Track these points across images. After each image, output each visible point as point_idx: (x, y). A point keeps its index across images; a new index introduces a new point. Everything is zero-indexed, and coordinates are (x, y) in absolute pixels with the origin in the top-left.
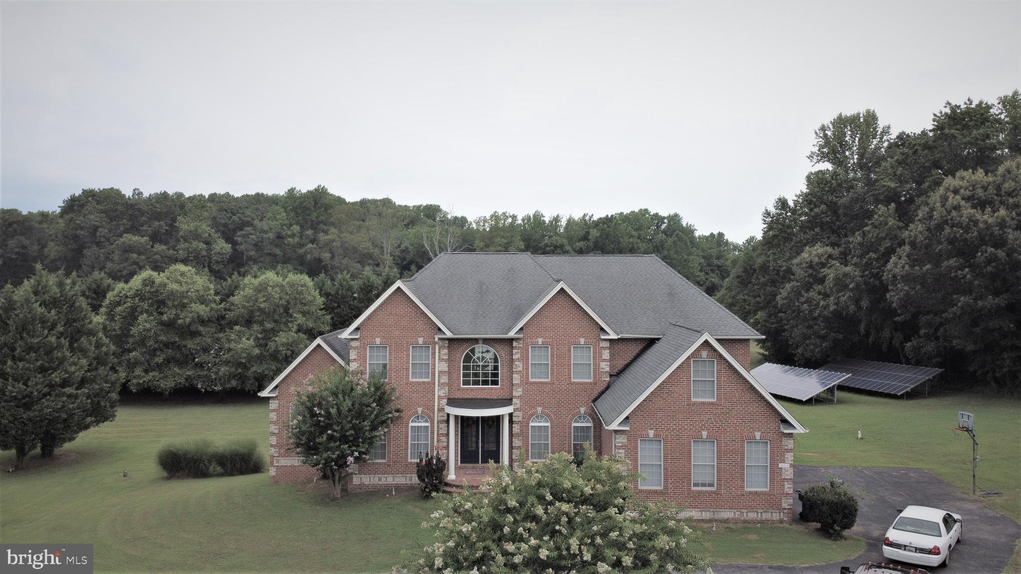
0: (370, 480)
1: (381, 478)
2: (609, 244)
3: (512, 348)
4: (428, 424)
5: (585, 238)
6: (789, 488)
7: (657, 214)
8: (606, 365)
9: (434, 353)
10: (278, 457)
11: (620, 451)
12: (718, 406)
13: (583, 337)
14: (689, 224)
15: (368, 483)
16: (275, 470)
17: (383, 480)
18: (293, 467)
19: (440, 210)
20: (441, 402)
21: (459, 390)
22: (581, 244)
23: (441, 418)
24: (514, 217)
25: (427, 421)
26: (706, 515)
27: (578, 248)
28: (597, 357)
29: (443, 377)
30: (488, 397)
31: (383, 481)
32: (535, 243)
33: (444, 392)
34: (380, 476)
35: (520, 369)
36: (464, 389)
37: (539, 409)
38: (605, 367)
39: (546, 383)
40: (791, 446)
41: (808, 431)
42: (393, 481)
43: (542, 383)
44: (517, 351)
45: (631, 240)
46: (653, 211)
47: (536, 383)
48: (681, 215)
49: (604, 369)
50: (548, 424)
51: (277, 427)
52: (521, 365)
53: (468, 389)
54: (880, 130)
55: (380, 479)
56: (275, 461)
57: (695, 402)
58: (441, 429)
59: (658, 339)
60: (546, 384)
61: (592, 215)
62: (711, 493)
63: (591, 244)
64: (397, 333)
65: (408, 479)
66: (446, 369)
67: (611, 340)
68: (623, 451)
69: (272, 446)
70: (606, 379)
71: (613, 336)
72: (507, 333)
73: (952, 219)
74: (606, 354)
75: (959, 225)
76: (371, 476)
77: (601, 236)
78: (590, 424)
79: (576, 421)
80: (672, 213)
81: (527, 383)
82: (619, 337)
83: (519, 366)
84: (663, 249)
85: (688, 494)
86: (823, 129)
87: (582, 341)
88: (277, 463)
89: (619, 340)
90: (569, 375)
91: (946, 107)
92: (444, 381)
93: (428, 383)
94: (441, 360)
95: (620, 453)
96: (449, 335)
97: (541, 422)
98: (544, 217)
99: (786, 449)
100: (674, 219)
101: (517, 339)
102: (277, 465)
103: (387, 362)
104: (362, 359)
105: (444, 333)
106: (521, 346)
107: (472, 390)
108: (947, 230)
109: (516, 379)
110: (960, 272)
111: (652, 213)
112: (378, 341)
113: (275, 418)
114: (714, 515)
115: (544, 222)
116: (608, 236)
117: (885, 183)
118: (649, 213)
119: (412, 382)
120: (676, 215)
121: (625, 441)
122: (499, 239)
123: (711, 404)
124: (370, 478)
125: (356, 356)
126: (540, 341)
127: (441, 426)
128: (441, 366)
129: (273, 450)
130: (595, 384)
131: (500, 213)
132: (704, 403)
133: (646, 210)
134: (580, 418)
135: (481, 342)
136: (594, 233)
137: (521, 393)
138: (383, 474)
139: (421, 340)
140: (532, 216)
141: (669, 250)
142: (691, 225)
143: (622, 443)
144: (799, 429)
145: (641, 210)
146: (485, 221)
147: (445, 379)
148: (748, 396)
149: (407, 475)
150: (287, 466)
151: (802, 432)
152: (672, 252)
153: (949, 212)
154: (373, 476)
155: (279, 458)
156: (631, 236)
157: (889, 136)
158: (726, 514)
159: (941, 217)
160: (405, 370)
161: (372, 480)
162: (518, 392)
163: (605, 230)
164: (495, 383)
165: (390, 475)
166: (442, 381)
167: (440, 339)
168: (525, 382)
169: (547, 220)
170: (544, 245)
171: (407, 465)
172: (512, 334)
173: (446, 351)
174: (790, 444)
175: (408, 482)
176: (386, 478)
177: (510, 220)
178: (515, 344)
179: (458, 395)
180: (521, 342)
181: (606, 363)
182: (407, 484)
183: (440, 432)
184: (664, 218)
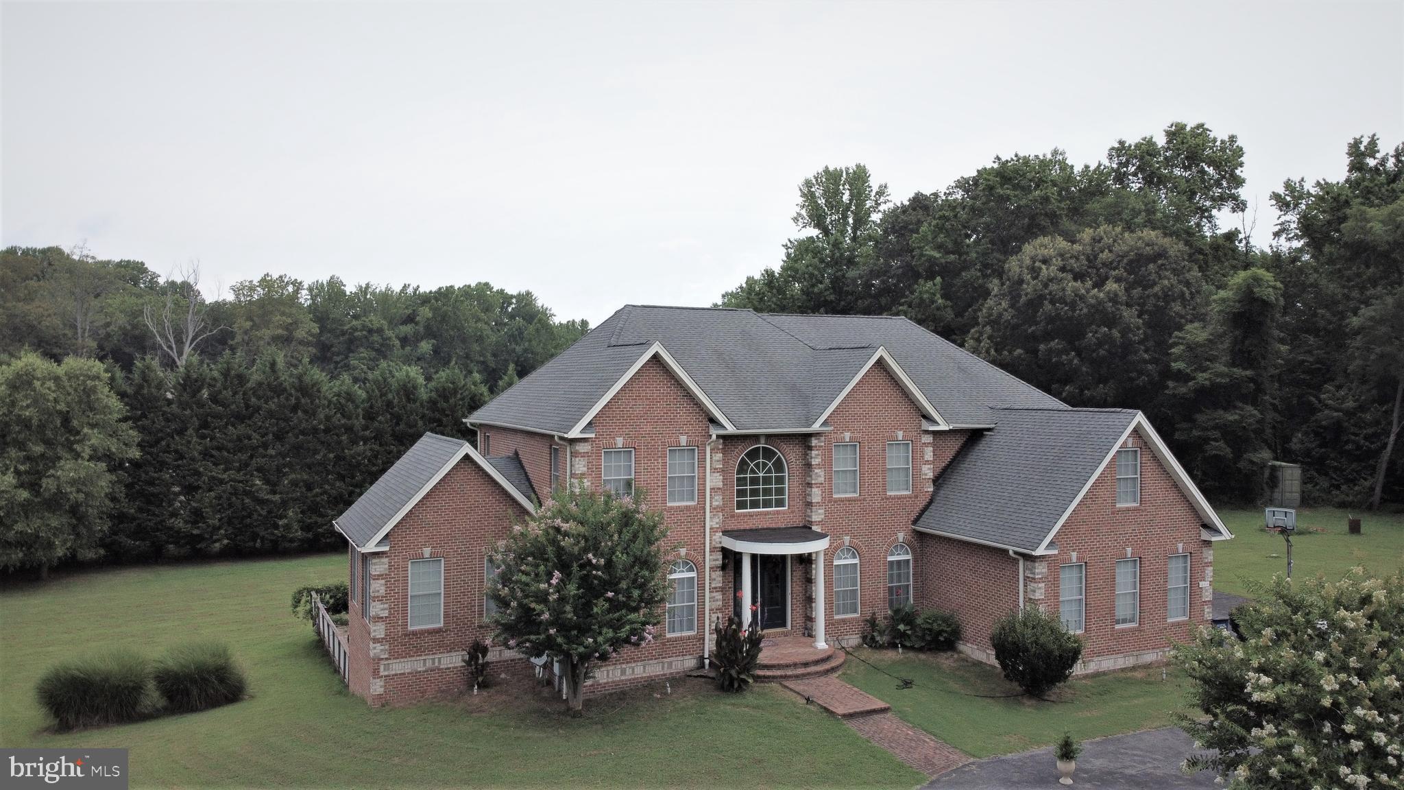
0: (608, 675)
1: (625, 669)
2: (447, 330)
3: (810, 448)
4: (693, 574)
5: (410, 319)
6: (1208, 613)
7: (502, 291)
8: (929, 469)
9: (702, 460)
10: (386, 659)
11: (1040, 585)
12: (1143, 511)
13: (901, 430)
14: (545, 307)
15: (605, 681)
16: (382, 683)
17: (627, 673)
18: (415, 674)
19: (145, 271)
20: (714, 537)
21: (733, 516)
22: (407, 329)
23: (714, 563)
24: (298, 285)
25: (691, 570)
26: (1130, 662)
27: (402, 335)
28: (917, 459)
29: (717, 498)
30: (774, 526)
31: (629, 675)
32: (334, 326)
33: (718, 520)
34: (624, 666)
35: (821, 479)
36: (739, 515)
37: (847, 539)
38: (928, 472)
39: (854, 500)
40: (1211, 558)
41: (1233, 536)
42: (644, 672)
43: (849, 500)
44: (817, 452)
45: (479, 325)
46: (496, 287)
47: (842, 500)
48: (535, 294)
49: (926, 475)
50: (856, 561)
51: (386, 606)
52: (822, 474)
53: (745, 515)
54: (875, 189)
55: (623, 672)
56: (382, 668)
57: (1119, 508)
58: (715, 579)
59: (989, 430)
60: (852, 501)
61: (418, 286)
62: (1131, 630)
63: (421, 329)
64: (649, 428)
65: (666, 665)
66: (720, 485)
67: (935, 433)
68: (1043, 585)
69: (376, 640)
70: (929, 490)
71: (943, 427)
72: (809, 426)
73: (1050, 293)
74: (929, 454)
75: (1063, 301)
76: (609, 668)
77: (434, 317)
78: (909, 557)
79: (892, 554)
80: (523, 291)
81: (830, 501)
82: (951, 428)
83: (819, 475)
84: (522, 339)
85: (1112, 635)
86: (808, 184)
87: (900, 434)
88: (385, 670)
89: (950, 431)
90: (884, 485)
91: (994, 162)
92: (717, 503)
93: (695, 508)
94: (714, 470)
95: (1040, 588)
96: (730, 429)
97: (847, 558)
98: (345, 286)
99: (1206, 563)
100: (526, 300)
101: (817, 435)
102: (386, 673)
103: (633, 477)
104: (594, 470)
105: (723, 427)
106: (823, 444)
107: (751, 515)
108: (1047, 306)
109: (816, 495)
110: (1064, 357)
111: (495, 290)
112: (620, 442)
113: (382, 591)
114: (1137, 660)
115: (344, 293)
116: (444, 318)
117: (928, 253)
118: (491, 289)
119: (672, 508)
120: (528, 294)
121: (1045, 570)
122: (279, 317)
123: (1135, 509)
124: (608, 671)
125: (585, 469)
126: (847, 435)
127: (714, 575)
128: (713, 480)
129: (379, 647)
130: (916, 497)
131: (275, 276)
132: (1128, 510)
133: (487, 284)
134: (899, 547)
135: (763, 440)
136: (425, 312)
137: (823, 516)
138: (627, 663)
139: (683, 440)
140: (325, 283)
141: (530, 341)
142: (547, 309)
143: (1041, 573)
144: (1226, 535)
145: (480, 283)
146: (252, 289)
147: (718, 501)
148: (1172, 496)
149: (665, 660)
150: (404, 674)
151: (1228, 538)
152: (534, 343)
153: (1046, 286)
154: (612, 668)
155: (389, 662)
156: (478, 320)
157: (887, 198)
158: (1150, 657)
159: (1035, 290)
160: (660, 489)
161: (611, 675)
162: (819, 514)
163: (440, 309)
164: (780, 503)
165: (639, 664)
166: (715, 504)
167: (718, 437)
168: (828, 499)
169: (350, 288)
170: (351, 328)
171: (664, 644)
172: (816, 427)
173: (719, 456)
174: (1209, 555)
175: (667, 671)
176: (633, 670)
177: (290, 289)
178: (814, 442)
179: (733, 525)
180: (823, 438)
181: (929, 466)
182: (664, 675)
183: (713, 586)
184: (512, 297)
